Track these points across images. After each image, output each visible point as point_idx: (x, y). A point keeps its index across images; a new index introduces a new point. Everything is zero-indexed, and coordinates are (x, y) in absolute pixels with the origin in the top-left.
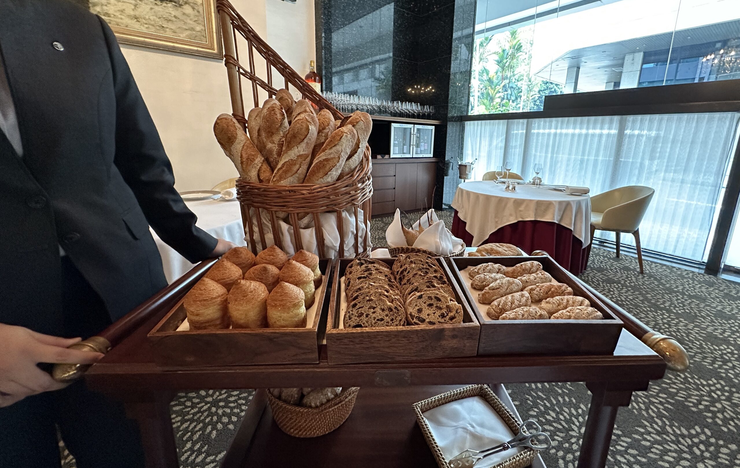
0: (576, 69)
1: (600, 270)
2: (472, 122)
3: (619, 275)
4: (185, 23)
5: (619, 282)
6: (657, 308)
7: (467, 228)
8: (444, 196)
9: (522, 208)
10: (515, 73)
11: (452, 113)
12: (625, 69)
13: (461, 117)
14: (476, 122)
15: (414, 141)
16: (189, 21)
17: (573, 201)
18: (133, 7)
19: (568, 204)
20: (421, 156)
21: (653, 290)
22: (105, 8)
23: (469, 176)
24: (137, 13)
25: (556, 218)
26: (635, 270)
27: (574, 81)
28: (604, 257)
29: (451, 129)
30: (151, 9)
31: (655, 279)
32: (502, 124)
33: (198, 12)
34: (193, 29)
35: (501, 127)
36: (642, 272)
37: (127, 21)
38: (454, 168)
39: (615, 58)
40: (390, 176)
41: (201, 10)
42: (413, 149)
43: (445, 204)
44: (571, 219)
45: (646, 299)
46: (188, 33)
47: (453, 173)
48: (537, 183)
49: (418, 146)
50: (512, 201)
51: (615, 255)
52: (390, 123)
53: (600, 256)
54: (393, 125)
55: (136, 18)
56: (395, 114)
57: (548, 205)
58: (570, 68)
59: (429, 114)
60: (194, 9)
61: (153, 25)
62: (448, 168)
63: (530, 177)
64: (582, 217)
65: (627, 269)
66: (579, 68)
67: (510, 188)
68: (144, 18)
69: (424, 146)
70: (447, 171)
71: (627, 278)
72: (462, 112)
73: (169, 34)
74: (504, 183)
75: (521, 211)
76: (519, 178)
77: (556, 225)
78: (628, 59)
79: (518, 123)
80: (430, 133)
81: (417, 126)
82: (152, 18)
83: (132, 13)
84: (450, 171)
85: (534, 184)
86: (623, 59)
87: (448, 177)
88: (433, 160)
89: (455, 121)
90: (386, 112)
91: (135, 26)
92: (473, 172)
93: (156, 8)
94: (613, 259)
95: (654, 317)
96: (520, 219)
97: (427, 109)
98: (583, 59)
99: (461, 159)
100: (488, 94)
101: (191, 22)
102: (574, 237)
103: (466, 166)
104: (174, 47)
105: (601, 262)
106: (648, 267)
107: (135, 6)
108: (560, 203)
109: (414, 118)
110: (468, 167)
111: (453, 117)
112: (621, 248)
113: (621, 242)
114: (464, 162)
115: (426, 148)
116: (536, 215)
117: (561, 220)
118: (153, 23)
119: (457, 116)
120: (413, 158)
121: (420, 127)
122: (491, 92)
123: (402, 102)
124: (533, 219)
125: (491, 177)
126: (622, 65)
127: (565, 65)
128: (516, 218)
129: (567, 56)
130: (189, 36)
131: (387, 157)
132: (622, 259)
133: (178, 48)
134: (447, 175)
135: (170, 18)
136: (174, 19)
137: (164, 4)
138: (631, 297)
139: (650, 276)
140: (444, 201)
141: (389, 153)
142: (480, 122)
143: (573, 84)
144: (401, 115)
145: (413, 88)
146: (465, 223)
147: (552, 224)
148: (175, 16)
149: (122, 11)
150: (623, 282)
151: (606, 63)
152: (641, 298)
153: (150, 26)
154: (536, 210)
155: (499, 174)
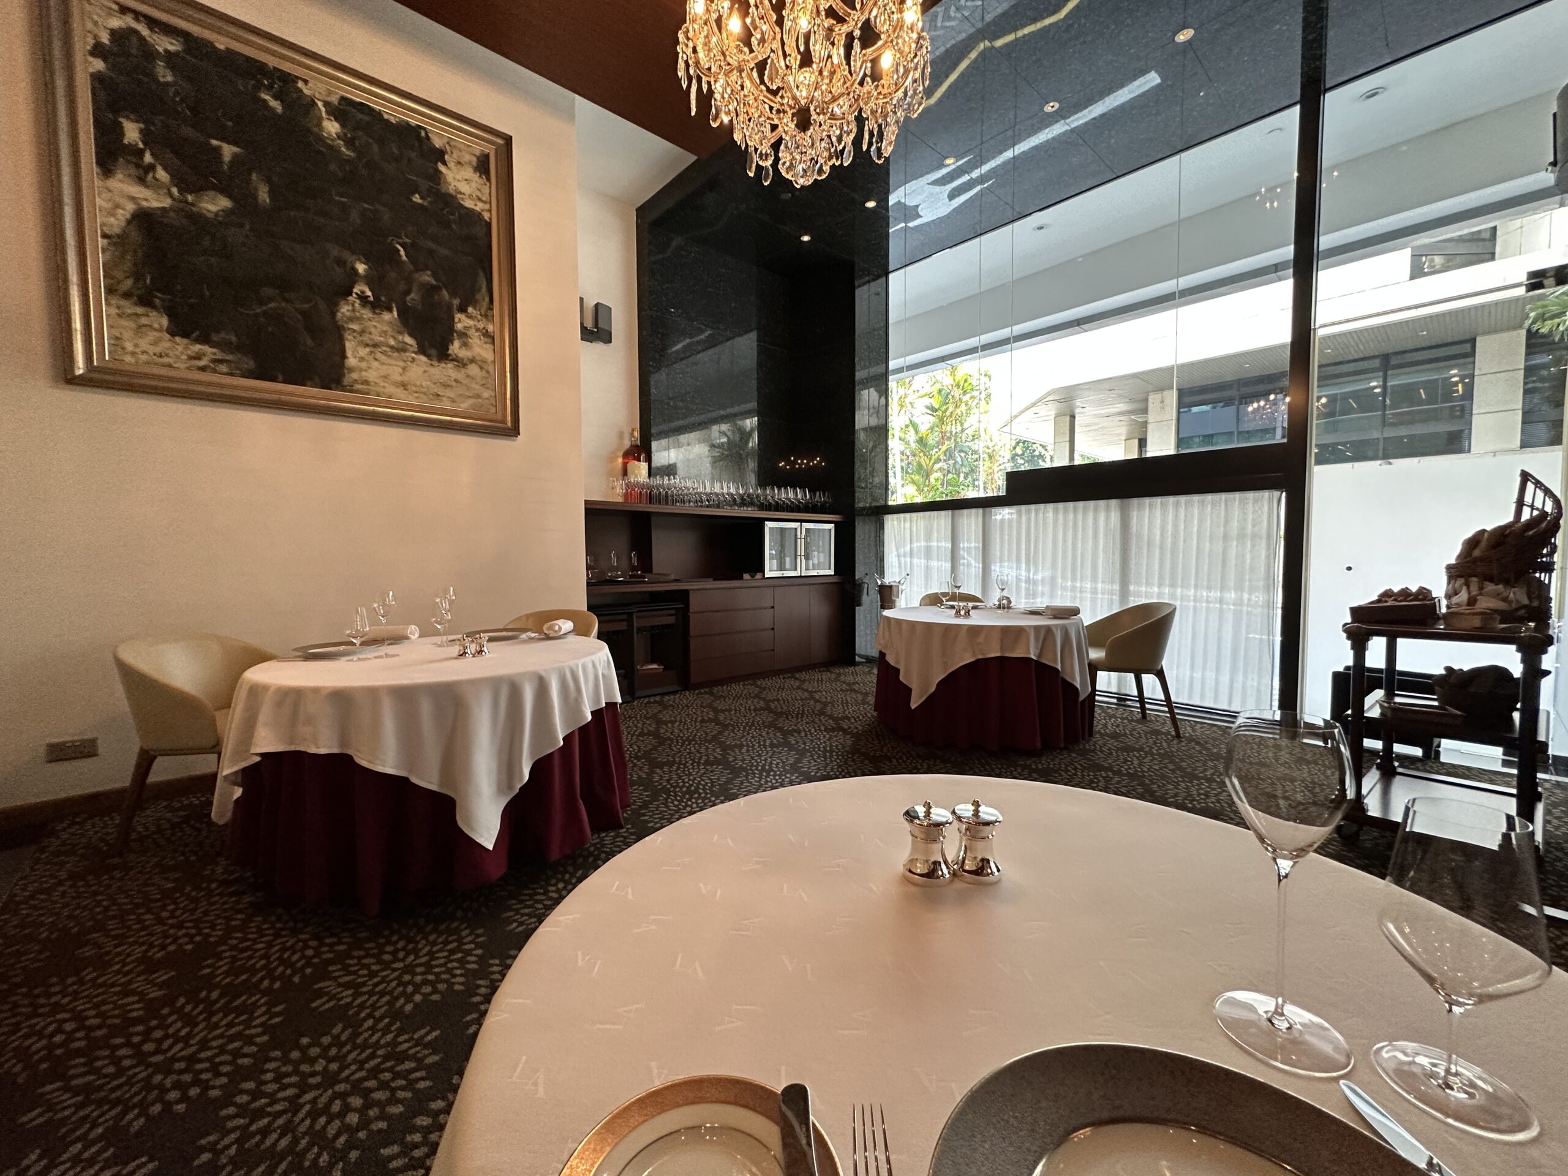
0: (1068, 419)
1: (1115, 736)
2: (895, 516)
3: (1143, 740)
4: (468, 388)
5: (1141, 749)
6: (1193, 777)
7: (901, 678)
8: (857, 639)
9: (981, 639)
10: (966, 426)
11: (862, 501)
12: (1151, 417)
13: (877, 507)
14: (902, 516)
15: (801, 550)
16: (474, 386)
17: (1056, 626)
18: (401, 370)
19: (1048, 630)
20: (814, 573)
21: (1191, 757)
22: (364, 374)
23: (897, 604)
24: (405, 378)
25: (1032, 649)
26: (1168, 733)
27: (1067, 439)
28: (1122, 719)
29: (862, 530)
30: (425, 372)
31: (1198, 743)
32: (943, 518)
33: (488, 372)
34: (478, 396)
35: (943, 522)
36: (1178, 736)
37: (392, 389)
38: (871, 592)
39: (1132, 400)
40: (766, 608)
41: (491, 369)
42: (801, 562)
43: (860, 656)
44: (1055, 654)
45: (1180, 768)
46: (471, 401)
47: (869, 599)
48: (1005, 606)
49: (807, 558)
50: (964, 631)
51: (1139, 716)
52: (761, 522)
53: (1116, 718)
54: (769, 525)
55: (404, 385)
56: (768, 507)
57: (1019, 631)
58: (1057, 416)
59: (823, 504)
60: (481, 368)
61: (425, 394)
62: (860, 591)
63: (994, 599)
64: (1072, 653)
65: (1157, 733)
66: (1073, 417)
67: (962, 613)
68: (415, 386)
69: (818, 557)
70: (860, 597)
71: (1155, 743)
72: (874, 499)
73: (446, 405)
74: (953, 607)
75: (980, 644)
76: (979, 601)
77: (1033, 664)
78: (1154, 400)
79: (969, 516)
80: (827, 536)
81: (806, 525)
82: (424, 384)
83: (399, 379)
84: (865, 598)
85: (999, 607)
86: (1146, 400)
87: (861, 608)
88: (835, 580)
89: (867, 515)
90: (752, 504)
91: (401, 396)
92: (902, 597)
93: (432, 370)
94: (1137, 721)
95: (1188, 788)
96: (981, 657)
97: (820, 498)
98: (1078, 402)
99: (882, 574)
100: (920, 465)
101: (477, 387)
102: (1065, 681)
103: (891, 587)
104: (451, 422)
105: (1118, 726)
106: (1189, 729)
107: (404, 369)
108: (1037, 628)
109: (799, 512)
110: (895, 589)
111: (864, 509)
112: (1147, 706)
113: (1146, 695)
114: (887, 580)
115: (822, 559)
116: (1002, 649)
117: (1040, 655)
118: (424, 390)
119: (870, 508)
120: (801, 577)
121: (811, 526)
122: (924, 461)
123: (779, 488)
124: (998, 654)
125: (934, 600)
126: (1145, 411)
127: (1049, 411)
128: (974, 653)
129: (1050, 398)
130: (473, 407)
131: (759, 576)
132: (1151, 721)
133: (456, 422)
134: (859, 605)
135: (449, 383)
136: (454, 384)
137: (443, 365)
138: (1157, 767)
139: (1190, 739)
140: (857, 651)
141: (762, 571)
142: (908, 515)
143: (1067, 444)
144: (779, 507)
145: (788, 462)
146: (897, 671)
147: (1027, 660)
148: (456, 381)
149: (385, 377)
150: (1147, 749)
151: (1122, 407)
152: (1172, 767)
153: (422, 395)
154: (1002, 640)
155: (945, 594)
